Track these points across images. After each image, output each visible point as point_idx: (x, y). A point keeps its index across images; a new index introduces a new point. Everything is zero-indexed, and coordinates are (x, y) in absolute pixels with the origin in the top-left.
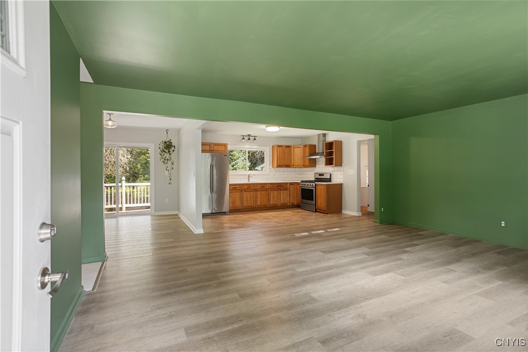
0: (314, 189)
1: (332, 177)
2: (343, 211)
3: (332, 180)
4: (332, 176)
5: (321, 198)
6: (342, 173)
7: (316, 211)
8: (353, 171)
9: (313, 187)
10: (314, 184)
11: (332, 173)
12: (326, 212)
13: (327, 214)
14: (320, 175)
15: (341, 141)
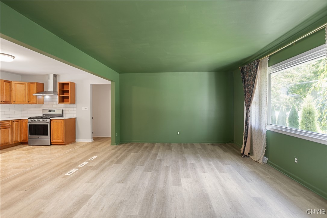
0: (49, 124)
1: (64, 113)
2: (76, 140)
3: (64, 115)
4: (64, 111)
5: (57, 132)
6: (75, 109)
7: (51, 144)
8: (87, 107)
9: (47, 122)
10: (48, 120)
11: (64, 109)
12: (64, 144)
13: (65, 145)
14: (50, 111)
15: (75, 84)
